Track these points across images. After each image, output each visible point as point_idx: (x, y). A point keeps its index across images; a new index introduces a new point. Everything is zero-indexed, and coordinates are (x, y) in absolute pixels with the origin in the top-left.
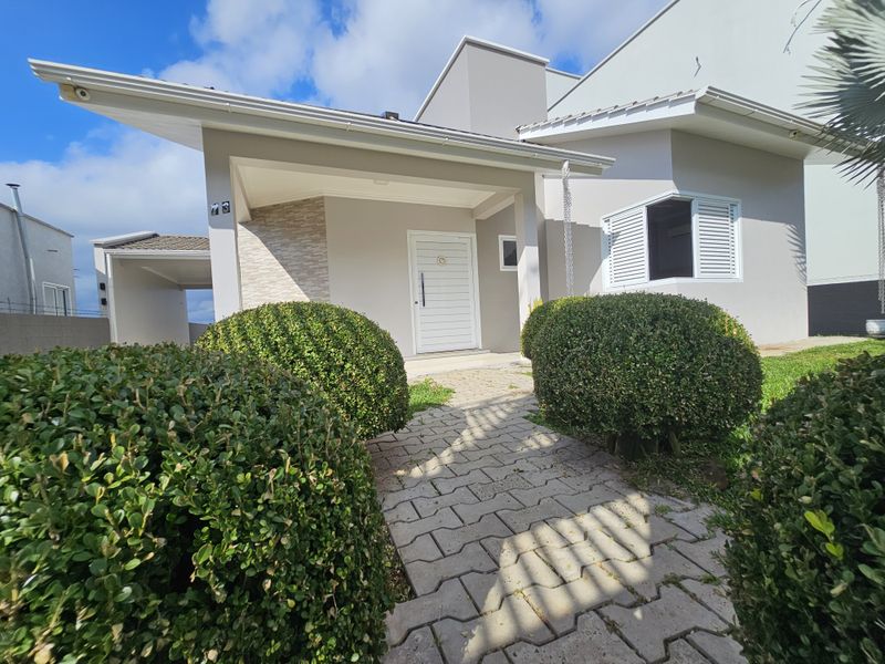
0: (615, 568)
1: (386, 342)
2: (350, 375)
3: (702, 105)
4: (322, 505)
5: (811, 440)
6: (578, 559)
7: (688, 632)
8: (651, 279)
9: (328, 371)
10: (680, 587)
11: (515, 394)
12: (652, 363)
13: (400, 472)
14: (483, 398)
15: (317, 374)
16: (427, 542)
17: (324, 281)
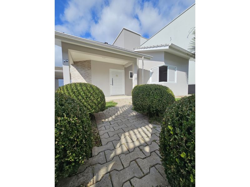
0: (144, 139)
1: (101, 92)
2: (92, 99)
3: (170, 47)
4: (74, 125)
5: (173, 112)
6: (137, 137)
7: (155, 151)
8: (159, 82)
9: (87, 98)
10: (156, 142)
11: (130, 104)
12: (154, 98)
13: (103, 120)
14: (124, 105)
15: (84, 99)
16: (107, 134)
17: (90, 79)
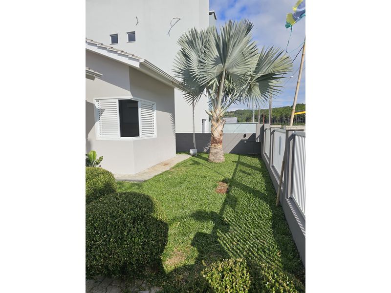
3: (142, 65)
8: (121, 136)
12: (134, 242)
